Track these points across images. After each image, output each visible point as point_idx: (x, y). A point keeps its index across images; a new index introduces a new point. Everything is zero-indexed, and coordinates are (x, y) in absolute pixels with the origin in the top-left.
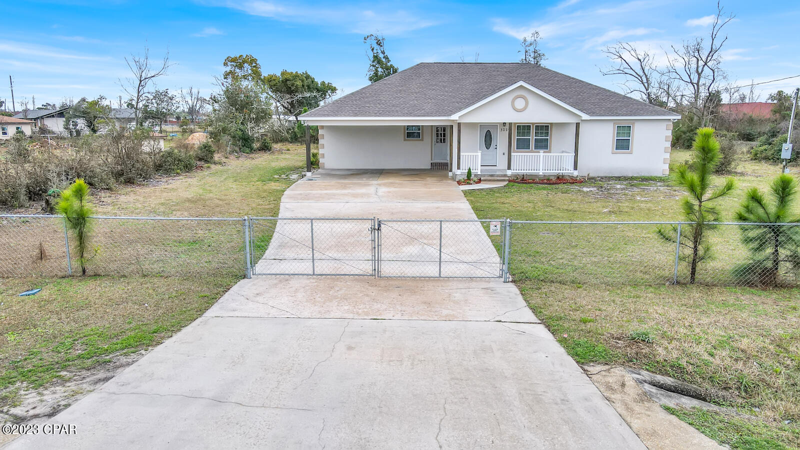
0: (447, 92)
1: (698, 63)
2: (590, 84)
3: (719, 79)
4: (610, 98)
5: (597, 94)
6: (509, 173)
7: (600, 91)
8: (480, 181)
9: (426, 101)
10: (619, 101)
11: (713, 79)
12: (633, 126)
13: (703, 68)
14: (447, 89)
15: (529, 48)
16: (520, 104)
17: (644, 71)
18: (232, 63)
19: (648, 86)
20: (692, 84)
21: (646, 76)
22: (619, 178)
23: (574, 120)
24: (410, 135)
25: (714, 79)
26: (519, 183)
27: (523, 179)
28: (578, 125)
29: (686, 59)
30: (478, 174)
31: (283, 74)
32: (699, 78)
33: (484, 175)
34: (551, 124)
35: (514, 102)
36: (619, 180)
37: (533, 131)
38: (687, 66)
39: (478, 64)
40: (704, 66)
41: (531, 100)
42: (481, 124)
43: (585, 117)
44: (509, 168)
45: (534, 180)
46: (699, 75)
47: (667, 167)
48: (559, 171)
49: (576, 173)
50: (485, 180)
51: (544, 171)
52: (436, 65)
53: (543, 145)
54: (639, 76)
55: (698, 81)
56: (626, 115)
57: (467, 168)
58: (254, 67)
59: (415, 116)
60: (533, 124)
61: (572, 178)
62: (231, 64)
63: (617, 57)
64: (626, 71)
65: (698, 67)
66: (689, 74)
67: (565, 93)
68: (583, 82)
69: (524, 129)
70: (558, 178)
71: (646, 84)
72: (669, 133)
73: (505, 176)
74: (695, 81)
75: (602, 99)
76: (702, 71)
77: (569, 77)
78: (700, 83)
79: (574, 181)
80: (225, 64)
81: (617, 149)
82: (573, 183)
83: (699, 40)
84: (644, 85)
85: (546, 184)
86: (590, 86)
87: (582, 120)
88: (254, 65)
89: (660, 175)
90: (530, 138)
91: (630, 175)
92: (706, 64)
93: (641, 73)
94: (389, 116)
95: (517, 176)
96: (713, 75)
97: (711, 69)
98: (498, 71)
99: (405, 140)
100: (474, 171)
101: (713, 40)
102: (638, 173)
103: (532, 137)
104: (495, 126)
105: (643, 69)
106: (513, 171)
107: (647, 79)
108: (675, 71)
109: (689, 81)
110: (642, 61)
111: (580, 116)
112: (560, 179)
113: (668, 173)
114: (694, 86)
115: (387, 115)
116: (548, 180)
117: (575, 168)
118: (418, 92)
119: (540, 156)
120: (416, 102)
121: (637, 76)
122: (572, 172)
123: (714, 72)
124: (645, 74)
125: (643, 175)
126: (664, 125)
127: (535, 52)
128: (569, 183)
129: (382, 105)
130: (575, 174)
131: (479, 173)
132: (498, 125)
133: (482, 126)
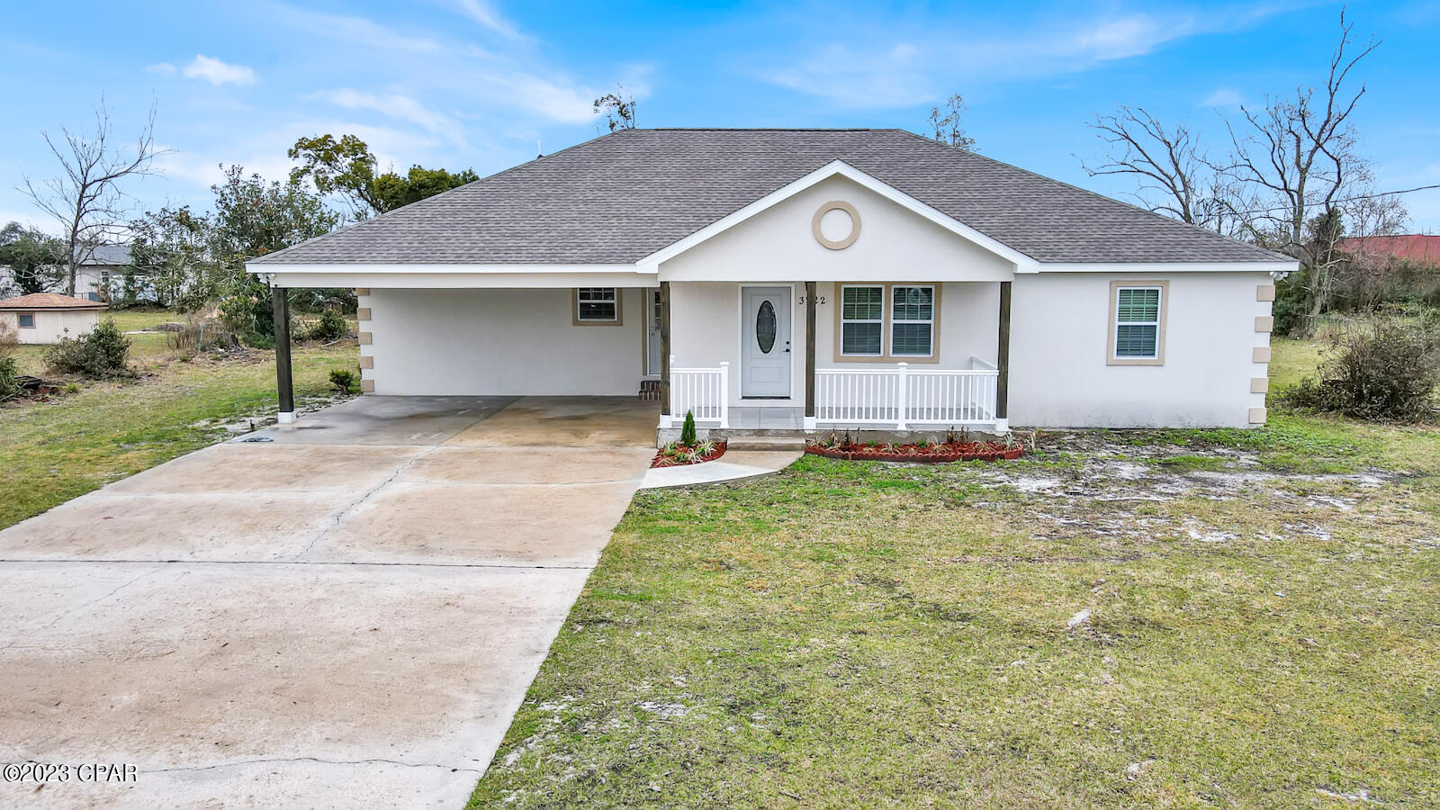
0: (667, 199)
1: (1298, 146)
2: (1047, 180)
3: (1349, 179)
4: (1100, 216)
5: (1066, 206)
6: (810, 424)
7: (1073, 198)
8: (720, 449)
9: (606, 223)
10: (1123, 224)
11: (1336, 181)
12: (1166, 291)
13: (1311, 157)
14: (669, 192)
15: (944, 128)
16: (837, 226)
17: (1176, 165)
18: (308, 151)
19: (1187, 197)
20: (1288, 191)
21: (1183, 178)
22: (1127, 436)
23: (996, 275)
24: (587, 312)
25: (1340, 180)
26: (832, 456)
27: (847, 446)
28: (1005, 287)
29: (1275, 138)
30: (722, 427)
31: (412, 173)
32: (1303, 180)
33: (738, 432)
34: (939, 284)
35: (820, 221)
36: (1129, 443)
37: (887, 304)
38: (1276, 154)
39: (764, 133)
40: (1313, 152)
41: (871, 218)
42: (744, 285)
43: (1025, 264)
44: (810, 411)
45: (879, 447)
46: (1303, 172)
47: (1259, 403)
48: (954, 421)
49: (1002, 427)
50: (738, 448)
51: (911, 421)
52: (658, 133)
53: (915, 341)
54: (1166, 175)
55: (1301, 187)
56: (1145, 260)
57: (683, 411)
58: (361, 159)
59: (563, 262)
60: (888, 284)
61: (990, 439)
62: (305, 152)
63: (1120, 137)
64: (1139, 166)
65: (1299, 156)
66: (1282, 170)
67: (979, 201)
68: (1030, 174)
69: (860, 298)
70: (951, 441)
71: (1183, 195)
72: (1266, 310)
73: (798, 433)
74: (1294, 186)
75: (1080, 217)
76: (1309, 164)
77: (993, 162)
78: (1305, 191)
79: (994, 452)
80: (293, 154)
81: (1120, 351)
82: (992, 458)
83: (1305, 94)
84: (1179, 197)
85: (914, 459)
86: (1046, 186)
87: (1016, 274)
88: (360, 156)
89: (1241, 424)
90: (882, 321)
91: (1159, 424)
92: (1319, 145)
93: (1172, 172)
94: (492, 262)
95: (829, 435)
96: (1337, 170)
97: (1332, 157)
98: (812, 148)
99: (576, 323)
100: (703, 419)
101: (1332, 95)
102: (1181, 419)
103: (888, 321)
104: (783, 289)
105: (1174, 162)
106: (820, 420)
107: (1185, 185)
108: (1247, 163)
109: (1282, 187)
110: (1172, 146)
111: (1012, 263)
112: (958, 447)
113: (1262, 418)
114: (1292, 197)
115: (488, 259)
116: (922, 446)
117: (1001, 412)
118: (593, 201)
119: (898, 376)
120: (577, 226)
121: (1163, 177)
122: (991, 422)
123: (1338, 165)
124: (1180, 173)
125: (1193, 424)
126: (1251, 287)
127: (954, 136)
128: (982, 458)
129: (484, 233)
130: (998, 429)
131: (725, 425)
132: (793, 286)
133: (748, 290)
